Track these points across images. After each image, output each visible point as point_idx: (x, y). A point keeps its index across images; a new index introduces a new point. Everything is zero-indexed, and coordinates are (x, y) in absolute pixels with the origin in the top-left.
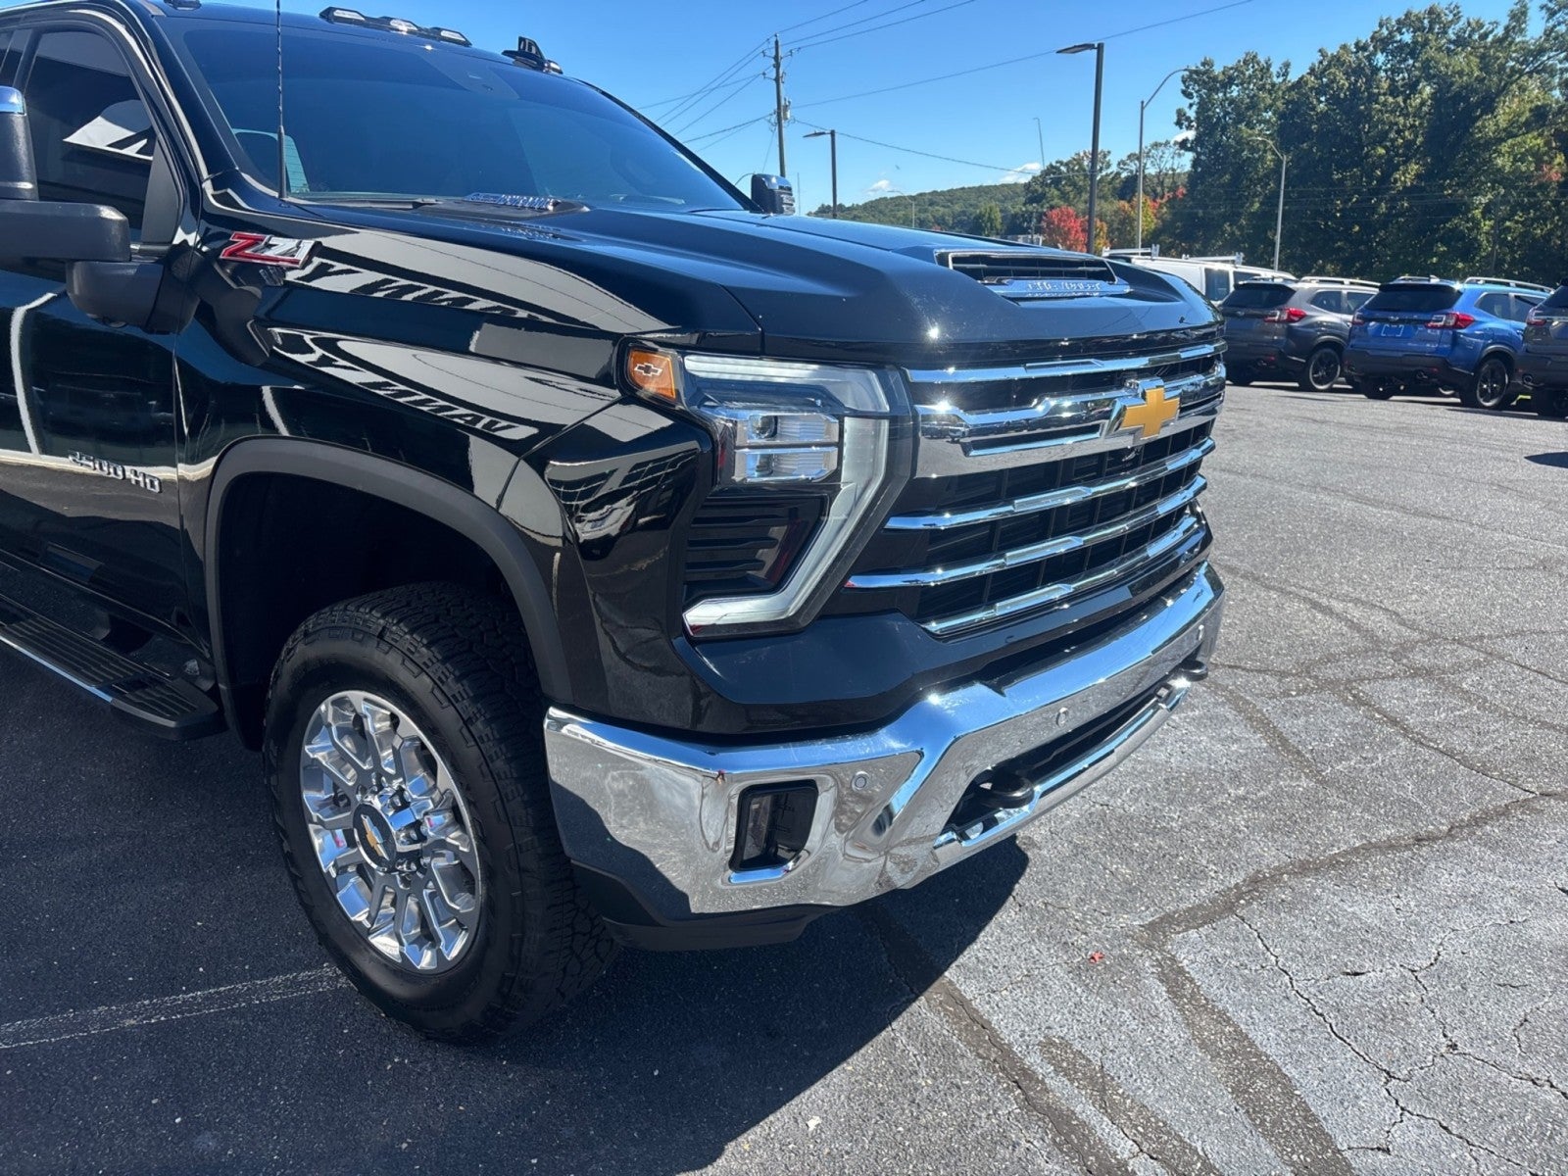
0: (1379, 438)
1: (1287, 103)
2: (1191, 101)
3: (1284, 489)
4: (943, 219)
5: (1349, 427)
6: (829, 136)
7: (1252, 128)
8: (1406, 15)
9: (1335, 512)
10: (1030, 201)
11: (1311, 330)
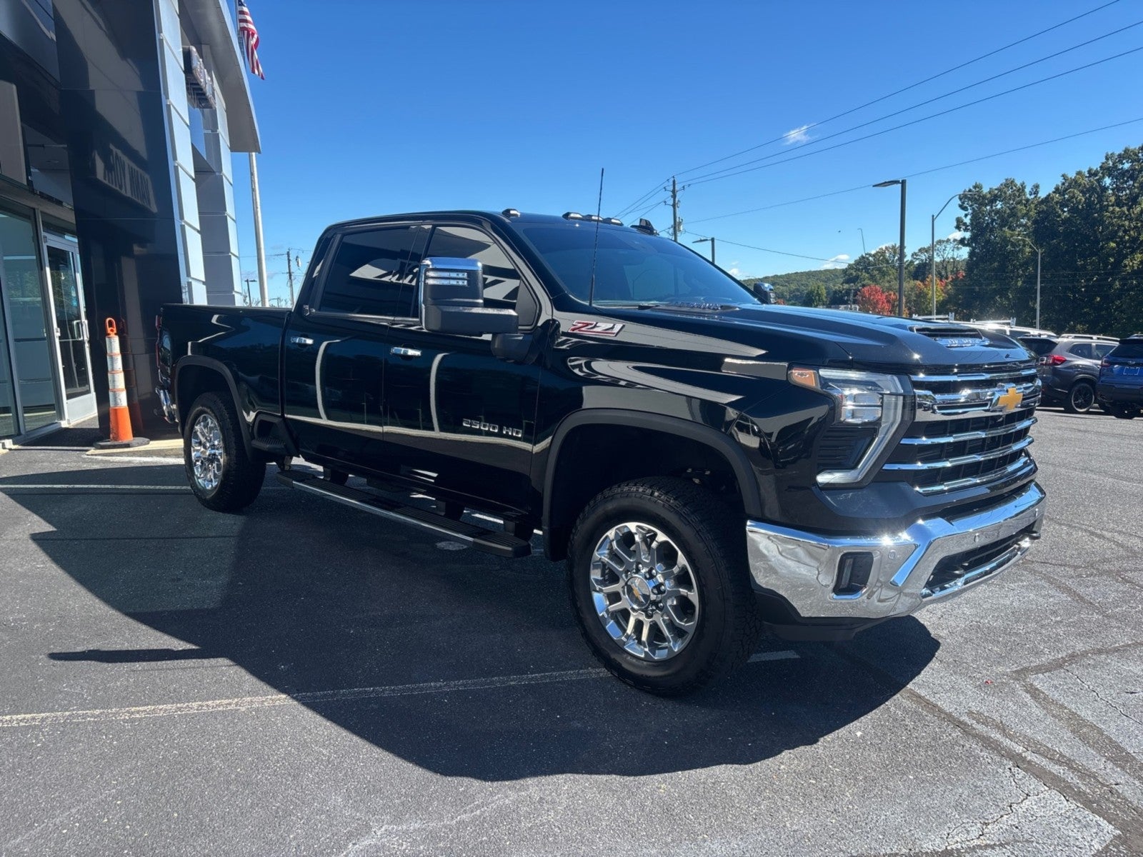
0: (1127, 441)
1: (1039, 213)
2: (966, 212)
3: (1063, 471)
4: (783, 295)
5: (1105, 434)
6: (711, 242)
7: (1013, 230)
8: (1125, 151)
9: (1100, 484)
10: (847, 282)
11: (1071, 371)
